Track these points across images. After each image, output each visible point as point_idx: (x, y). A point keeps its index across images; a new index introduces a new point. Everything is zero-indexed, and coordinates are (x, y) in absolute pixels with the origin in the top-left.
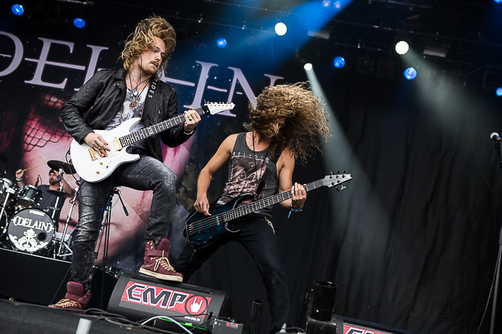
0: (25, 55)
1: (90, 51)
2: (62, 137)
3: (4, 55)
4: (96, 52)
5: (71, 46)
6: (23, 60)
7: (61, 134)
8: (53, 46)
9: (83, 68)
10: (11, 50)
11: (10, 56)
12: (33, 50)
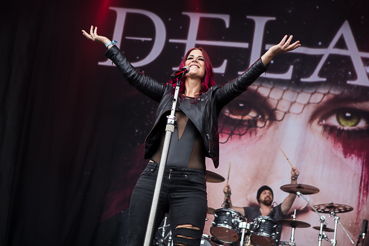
0: (169, 36)
1: (252, 24)
2: (231, 134)
3: (143, 39)
4: (260, 24)
5: (226, 19)
6: (167, 43)
7: (229, 132)
8: (203, 21)
9: (245, 45)
10: (151, 32)
11: (150, 39)
12: (178, 29)
